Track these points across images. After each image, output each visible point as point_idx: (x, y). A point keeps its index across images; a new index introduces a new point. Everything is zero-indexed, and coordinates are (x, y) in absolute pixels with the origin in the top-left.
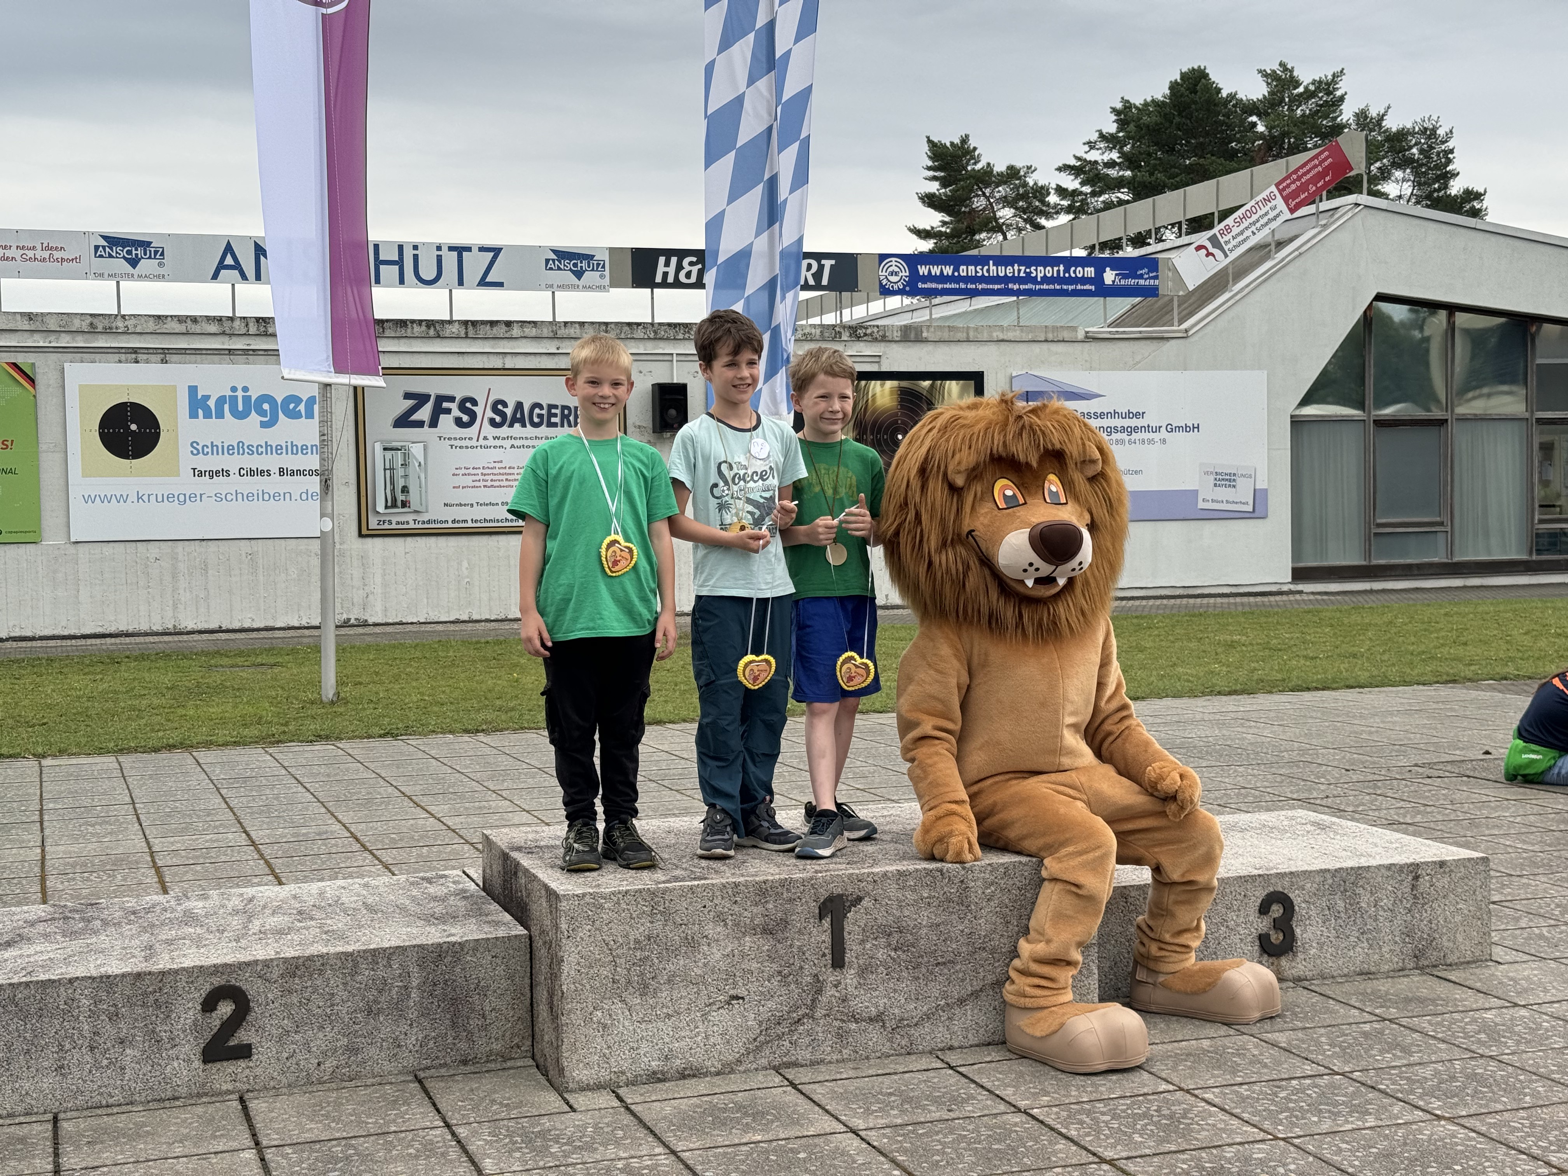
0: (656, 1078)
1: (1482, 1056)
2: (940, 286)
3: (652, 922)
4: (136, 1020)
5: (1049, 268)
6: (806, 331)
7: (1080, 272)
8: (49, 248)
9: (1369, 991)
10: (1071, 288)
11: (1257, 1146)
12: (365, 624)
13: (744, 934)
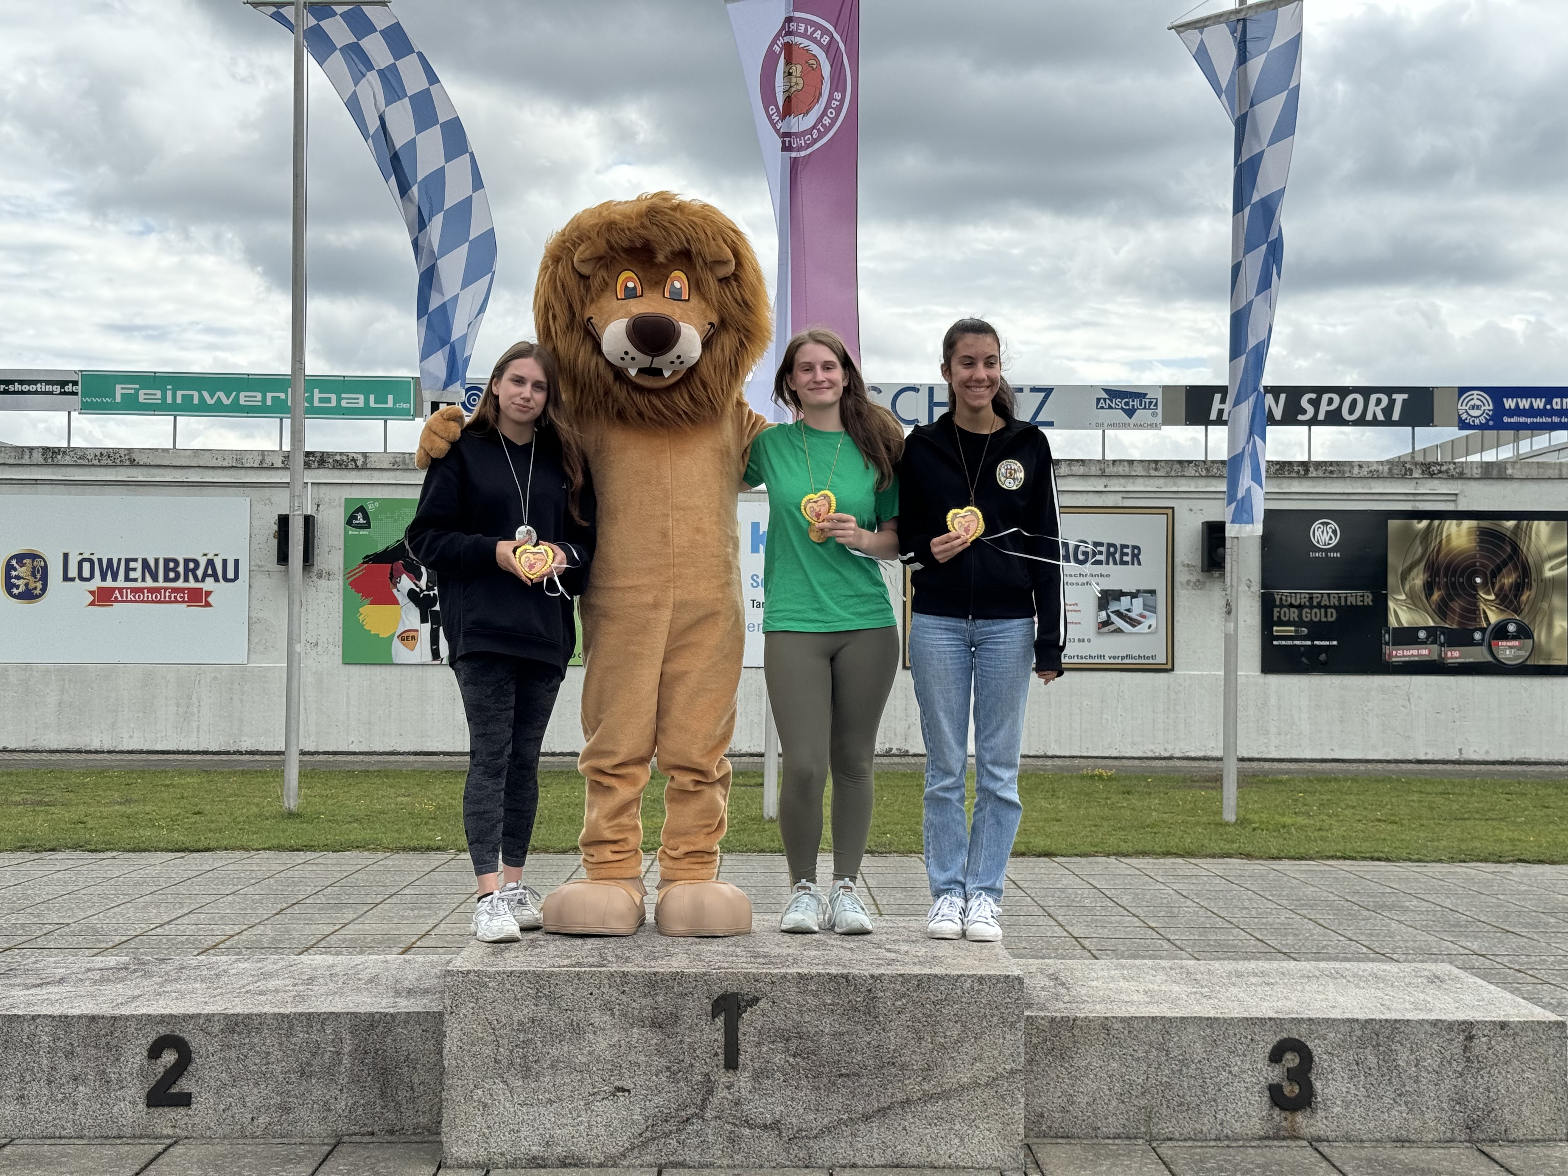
0: (535, 1163)
2: (1529, 420)
3: (537, 1005)
4: (89, 1060)
6: (1372, 468)
12: (906, 754)
13: (632, 1026)
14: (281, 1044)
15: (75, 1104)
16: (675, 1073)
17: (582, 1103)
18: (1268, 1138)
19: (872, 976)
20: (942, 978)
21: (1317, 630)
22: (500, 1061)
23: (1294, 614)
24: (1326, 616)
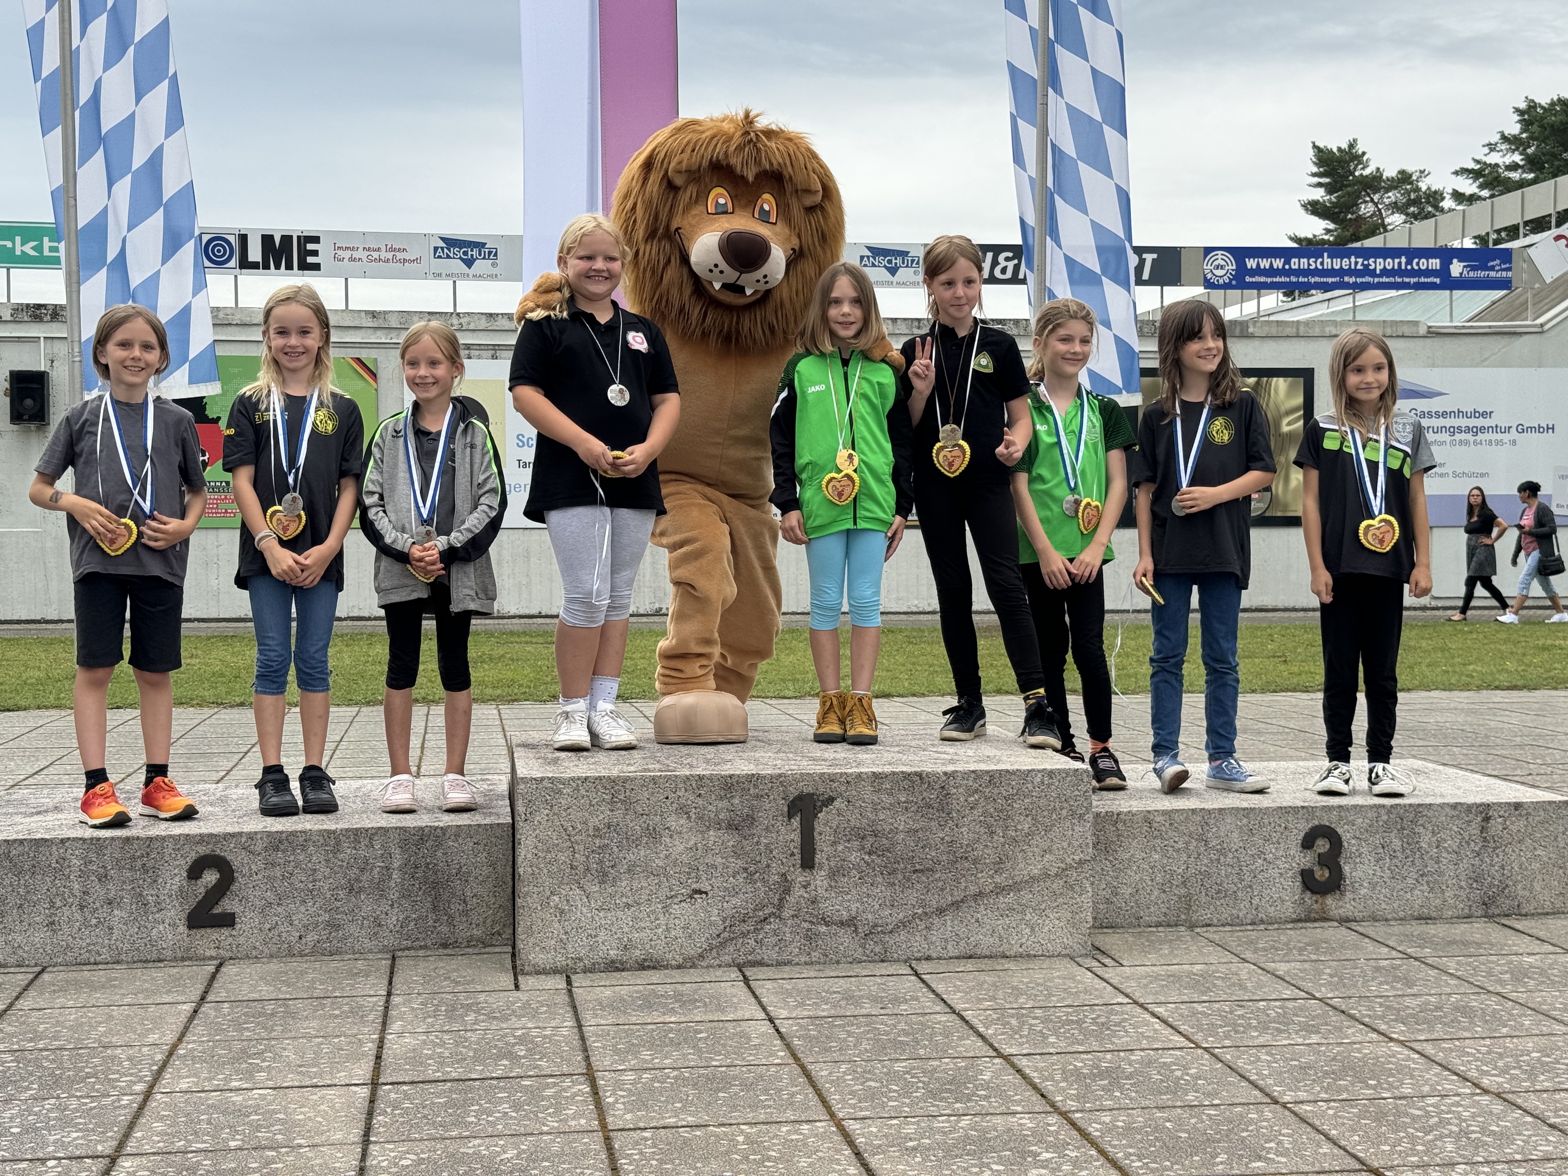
0: (614, 967)
1: (1489, 992)
2: (1269, 280)
3: (612, 811)
4: (124, 882)
5: (1389, 260)
7: (1423, 264)
8: (392, 250)
9: (1415, 933)
10: (1413, 280)
11: (1171, 1052)
13: (708, 828)
14: (327, 861)
15: (111, 928)
16: (752, 874)
17: (660, 906)
18: (1300, 920)
19: (945, 774)
20: (1013, 773)
22: (577, 867)
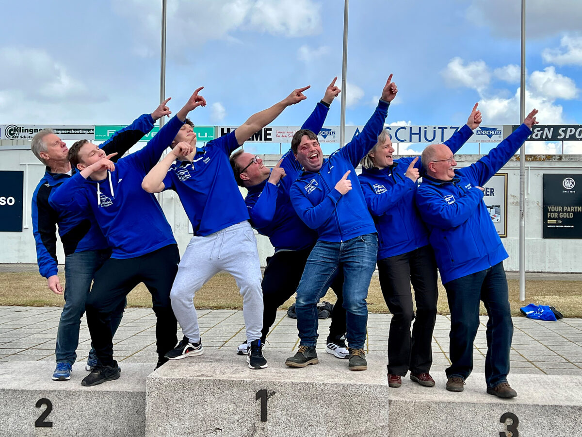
3: (183, 393)
14: (87, 403)
15: (8, 425)
16: (240, 423)
17: (202, 434)
19: (323, 384)
20: (353, 385)
21: (566, 221)
22: (169, 416)
23: (556, 215)
24: (569, 216)
